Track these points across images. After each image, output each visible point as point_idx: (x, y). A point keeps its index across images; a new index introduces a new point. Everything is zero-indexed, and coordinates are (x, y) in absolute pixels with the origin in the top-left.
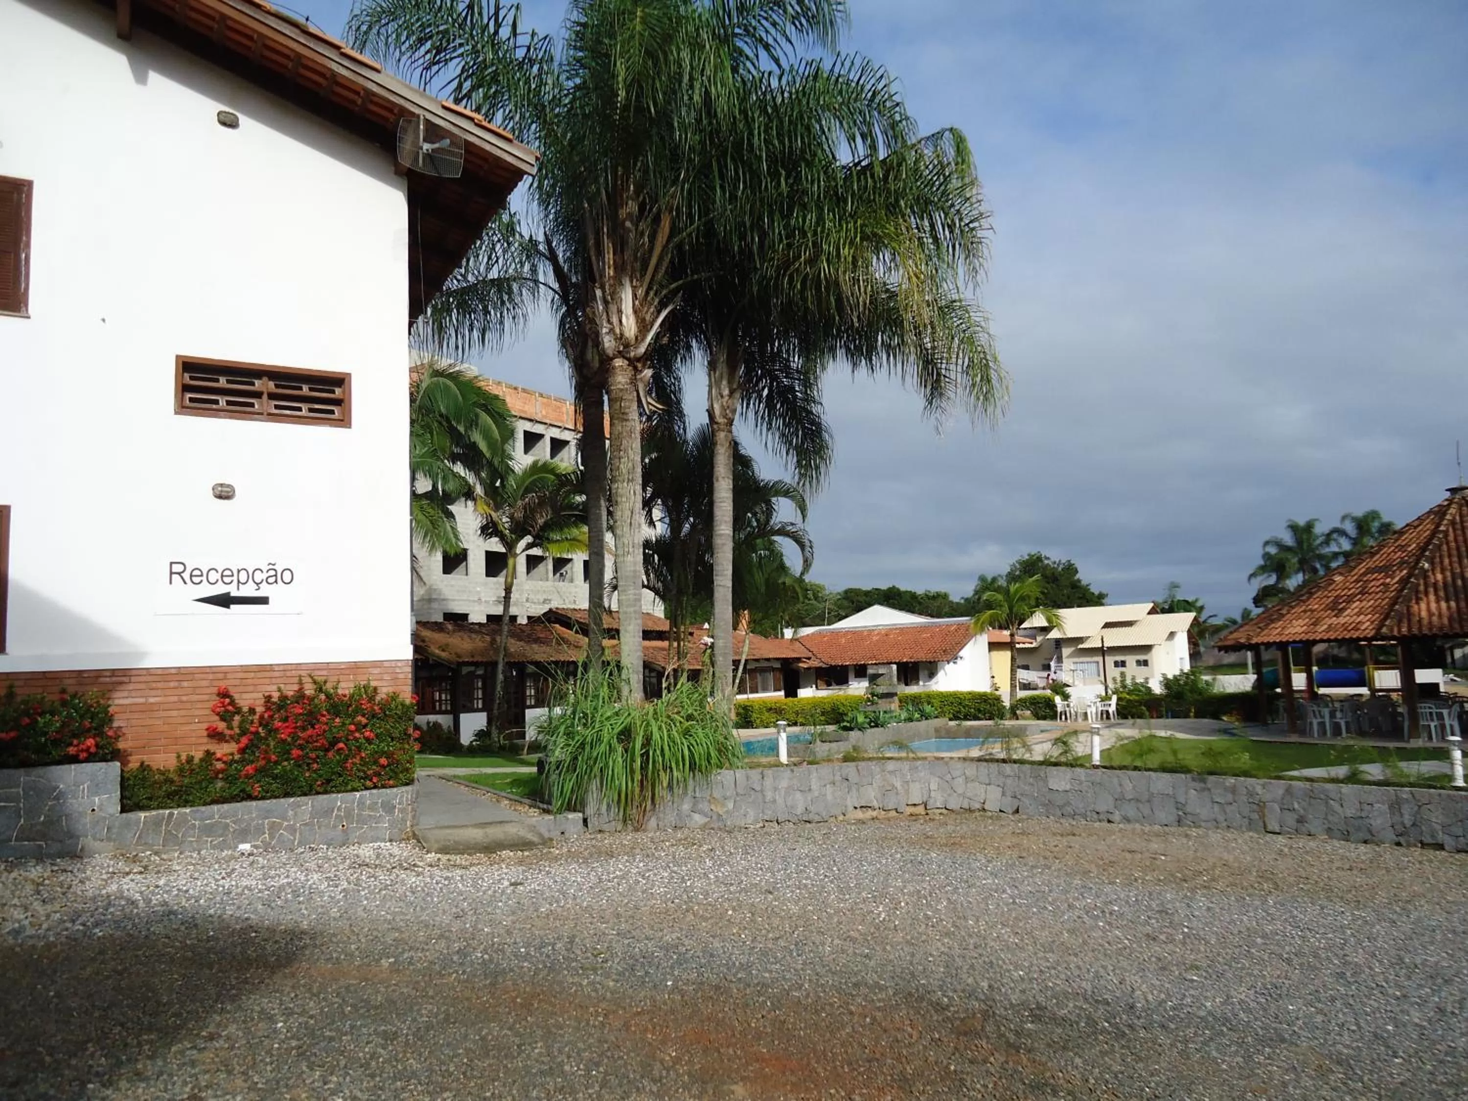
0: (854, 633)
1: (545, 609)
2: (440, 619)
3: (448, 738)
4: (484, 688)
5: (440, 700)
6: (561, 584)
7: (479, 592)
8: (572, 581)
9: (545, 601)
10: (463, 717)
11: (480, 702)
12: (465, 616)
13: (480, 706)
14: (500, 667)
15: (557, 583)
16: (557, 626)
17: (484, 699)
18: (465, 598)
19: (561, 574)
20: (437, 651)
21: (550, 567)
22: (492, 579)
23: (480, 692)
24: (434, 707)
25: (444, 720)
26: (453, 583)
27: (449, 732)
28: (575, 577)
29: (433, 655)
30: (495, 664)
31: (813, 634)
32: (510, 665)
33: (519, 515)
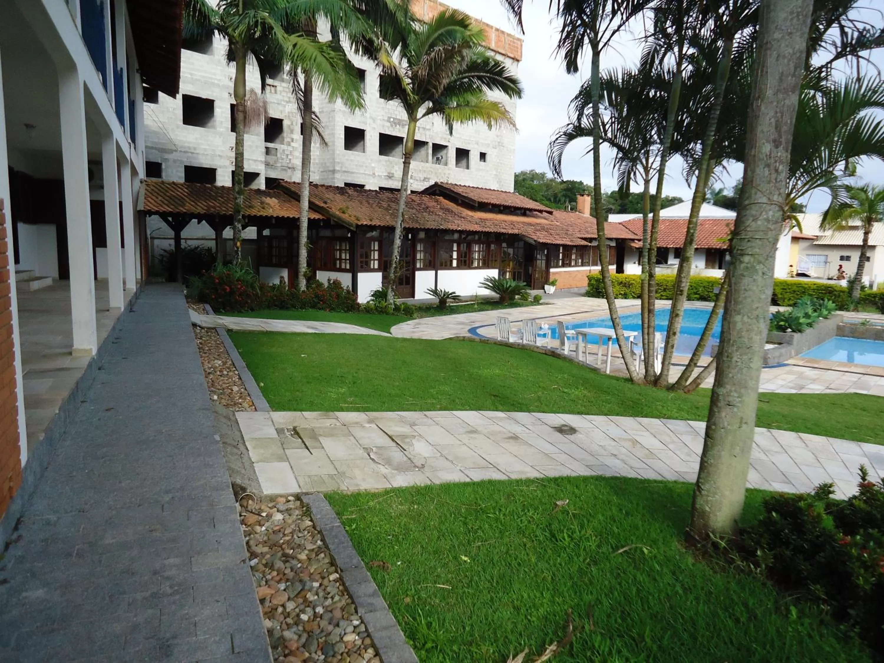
0: (671, 221)
1: (427, 185)
2: (343, 186)
3: (347, 298)
4: (380, 250)
5: (340, 259)
6: (438, 166)
7: (374, 168)
8: (446, 164)
9: (425, 179)
10: (361, 276)
11: (376, 262)
12: (362, 186)
13: (376, 266)
14: (398, 232)
15: (434, 165)
16: (441, 198)
17: (379, 260)
18: (362, 172)
19: (438, 159)
20: (337, 213)
21: (430, 151)
22: (383, 157)
23: (376, 254)
24: (335, 264)
25: (345, 279)
26: (352, 158)
27: (348, 291)
28: (449, 162)
29: (334, 216)
30: (392, 229)
31: (634, 220)
32: (407, 230)
33: (423, 72)
